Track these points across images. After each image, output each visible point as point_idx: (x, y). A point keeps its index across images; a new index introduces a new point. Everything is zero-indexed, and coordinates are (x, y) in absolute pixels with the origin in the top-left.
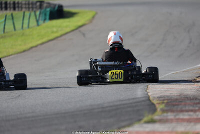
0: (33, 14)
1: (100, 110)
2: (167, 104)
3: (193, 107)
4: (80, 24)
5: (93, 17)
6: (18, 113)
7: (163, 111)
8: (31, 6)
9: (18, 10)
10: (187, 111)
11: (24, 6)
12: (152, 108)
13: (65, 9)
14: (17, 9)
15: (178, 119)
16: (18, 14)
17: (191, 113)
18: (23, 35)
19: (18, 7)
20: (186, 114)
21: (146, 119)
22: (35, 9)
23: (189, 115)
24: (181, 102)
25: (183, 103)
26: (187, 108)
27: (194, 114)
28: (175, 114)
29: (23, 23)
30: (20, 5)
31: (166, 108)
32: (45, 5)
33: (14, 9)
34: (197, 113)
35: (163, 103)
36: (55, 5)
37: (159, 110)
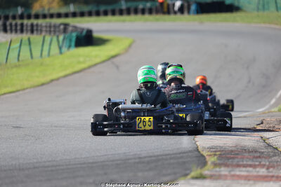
0: (55, 39)
1: (137, 160)
2: (220, 157)
3: (253, 161)
4: (113, 53)
5: (130, 46)
6: (35, 161)
7: (215, 165)
8: (52, 29)
9: (37, 34)
10: (245, 166)
11: (44, 29)
12: (201, 161)
13: (95, 35)
14: (35, 32)
15: (233, 176)
16: (36, 38)
17: (251, 169)
18: (42, 64)
19: (37, 30)
20: (244, 169)
21: (193, 174)
22: (57, 33)
23: (248, 171)
24: (237, 154)
25: (239, 156)
26: (245, 163)
27: (254, 170)
28: (230, 169)
29: (42, 51)
30: (39, 28)
31: (218, 162)
32: (70, 29)
33: (32, 32)
34: (258, 169)
35: (215, 155)
36: (83, 29)
37: (209, 163)
